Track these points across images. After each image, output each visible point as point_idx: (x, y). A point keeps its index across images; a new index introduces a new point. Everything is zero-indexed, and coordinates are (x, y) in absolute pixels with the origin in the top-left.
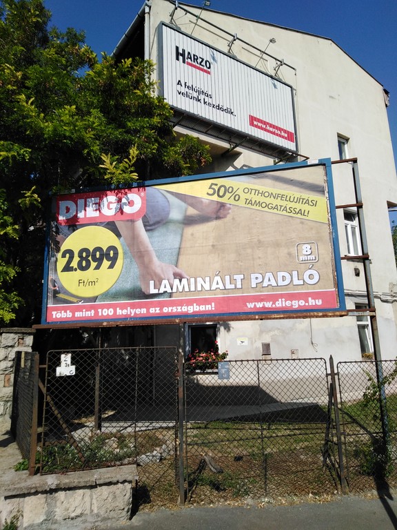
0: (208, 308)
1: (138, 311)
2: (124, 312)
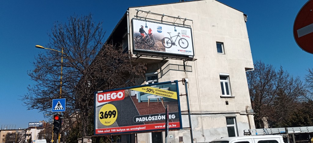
0: (144, 128)
1: (123, 130)
2: (119, 130)
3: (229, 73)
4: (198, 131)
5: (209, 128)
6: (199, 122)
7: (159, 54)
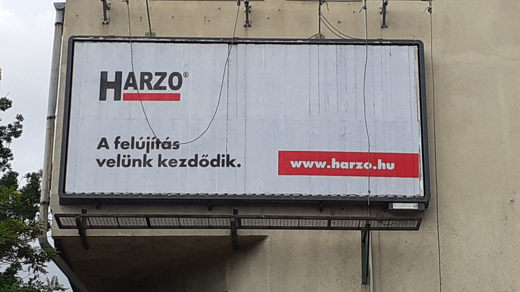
7: (210, 209)
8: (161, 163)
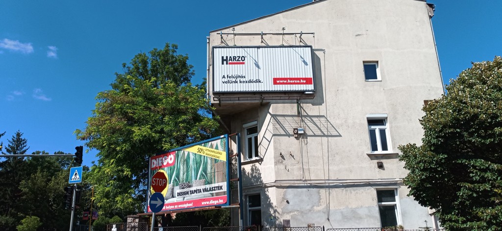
1: (172, 207)
3: (387, 112)
4: (319, 211)
5: (342, 208)
6: (321, 197)
7: (254, 95)
8: (240, 82)
